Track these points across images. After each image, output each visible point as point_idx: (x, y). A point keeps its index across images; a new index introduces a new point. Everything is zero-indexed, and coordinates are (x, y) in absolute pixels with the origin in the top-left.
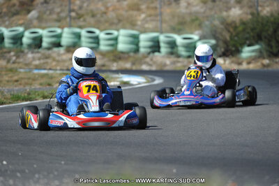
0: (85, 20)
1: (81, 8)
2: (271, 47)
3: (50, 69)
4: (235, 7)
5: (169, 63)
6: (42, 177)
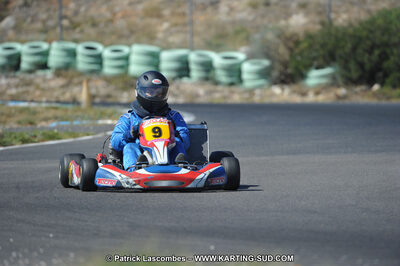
0: (82, 31)
1: (76, 13)
2: (349, 71)
3: (32, 101)
4: (297, 13)
5: (202, 93)
6: (21, 255)
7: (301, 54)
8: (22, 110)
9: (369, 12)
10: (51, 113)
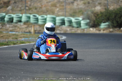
0: (32, 11)
2: (114, 23)
3: (17, 32)
4: (98, 6)
5: (69, 30)
6: (13, 79)
7: (99, 18)
8: (14, 35)
9: (120, 6)
10: (22, 36)
